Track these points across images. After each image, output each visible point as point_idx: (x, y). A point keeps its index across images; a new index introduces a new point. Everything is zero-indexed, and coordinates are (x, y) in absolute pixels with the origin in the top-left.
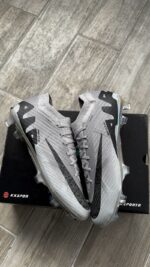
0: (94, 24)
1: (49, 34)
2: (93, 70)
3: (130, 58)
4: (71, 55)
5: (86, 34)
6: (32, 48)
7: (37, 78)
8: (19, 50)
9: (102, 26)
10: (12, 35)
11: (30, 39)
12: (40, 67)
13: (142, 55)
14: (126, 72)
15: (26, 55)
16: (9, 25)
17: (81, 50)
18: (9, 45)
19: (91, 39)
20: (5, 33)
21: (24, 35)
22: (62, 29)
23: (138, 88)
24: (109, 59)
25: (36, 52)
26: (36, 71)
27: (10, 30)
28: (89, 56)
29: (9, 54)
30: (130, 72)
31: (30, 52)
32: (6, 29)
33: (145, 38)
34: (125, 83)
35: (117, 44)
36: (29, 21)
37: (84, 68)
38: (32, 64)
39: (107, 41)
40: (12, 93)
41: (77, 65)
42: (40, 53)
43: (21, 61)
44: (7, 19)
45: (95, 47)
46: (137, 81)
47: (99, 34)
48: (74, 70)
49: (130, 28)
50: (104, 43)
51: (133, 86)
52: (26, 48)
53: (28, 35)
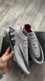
0: (28, 8)
1: (15, 11)
2: (28, 21)
3: (39, 17)
4: (22, 17)
5: (26, 11)
6: (10, 14)
7: (12, 23)
8: (7, 15)
9: (30, 9)
10: (4, 11)
11: (10, 12)
12: (12, 20)
13: (42, 17)
14: (38, 21)
15: (9, 16)
16: (4, 8)
17: (24, 15)
18: (4, 14)
19: (27, 12)
20: (3, 10)
21: (8, 11)
22: (19, 9)
23: (41, 26)
24: (33, 18)
25: (11, 16)
26: (12, 21)
27: (4, 10)
28: (27, 17)
29: (3, 16)
30: (39, 21)
31: (10, 16)
32: (3, 9)
33: (43, 12)
34: (37, 24)
35: (35, 14)
36: (9, 7)
37: (25, 20)
38: (10, 19)
39: (32, 13)
40: (4, 27)
41: (24, 19)
42: (13, 16)
43: (7, 18)
44: (3, 7)
45: (29, 15)
46: (41, 24)
47: (30, 11)
48: (23, 21)
49: (38, 9)
50: (31, 14)
51: (40, 25)
52: (9, 15)
53: (9, 11)
